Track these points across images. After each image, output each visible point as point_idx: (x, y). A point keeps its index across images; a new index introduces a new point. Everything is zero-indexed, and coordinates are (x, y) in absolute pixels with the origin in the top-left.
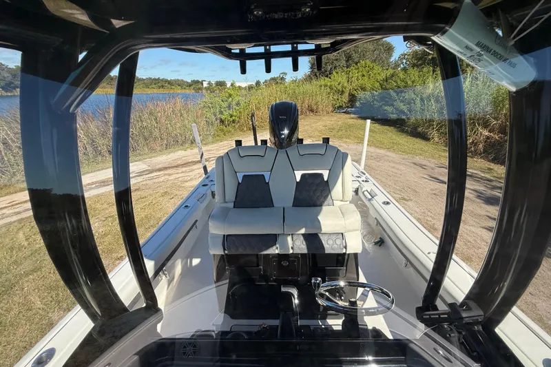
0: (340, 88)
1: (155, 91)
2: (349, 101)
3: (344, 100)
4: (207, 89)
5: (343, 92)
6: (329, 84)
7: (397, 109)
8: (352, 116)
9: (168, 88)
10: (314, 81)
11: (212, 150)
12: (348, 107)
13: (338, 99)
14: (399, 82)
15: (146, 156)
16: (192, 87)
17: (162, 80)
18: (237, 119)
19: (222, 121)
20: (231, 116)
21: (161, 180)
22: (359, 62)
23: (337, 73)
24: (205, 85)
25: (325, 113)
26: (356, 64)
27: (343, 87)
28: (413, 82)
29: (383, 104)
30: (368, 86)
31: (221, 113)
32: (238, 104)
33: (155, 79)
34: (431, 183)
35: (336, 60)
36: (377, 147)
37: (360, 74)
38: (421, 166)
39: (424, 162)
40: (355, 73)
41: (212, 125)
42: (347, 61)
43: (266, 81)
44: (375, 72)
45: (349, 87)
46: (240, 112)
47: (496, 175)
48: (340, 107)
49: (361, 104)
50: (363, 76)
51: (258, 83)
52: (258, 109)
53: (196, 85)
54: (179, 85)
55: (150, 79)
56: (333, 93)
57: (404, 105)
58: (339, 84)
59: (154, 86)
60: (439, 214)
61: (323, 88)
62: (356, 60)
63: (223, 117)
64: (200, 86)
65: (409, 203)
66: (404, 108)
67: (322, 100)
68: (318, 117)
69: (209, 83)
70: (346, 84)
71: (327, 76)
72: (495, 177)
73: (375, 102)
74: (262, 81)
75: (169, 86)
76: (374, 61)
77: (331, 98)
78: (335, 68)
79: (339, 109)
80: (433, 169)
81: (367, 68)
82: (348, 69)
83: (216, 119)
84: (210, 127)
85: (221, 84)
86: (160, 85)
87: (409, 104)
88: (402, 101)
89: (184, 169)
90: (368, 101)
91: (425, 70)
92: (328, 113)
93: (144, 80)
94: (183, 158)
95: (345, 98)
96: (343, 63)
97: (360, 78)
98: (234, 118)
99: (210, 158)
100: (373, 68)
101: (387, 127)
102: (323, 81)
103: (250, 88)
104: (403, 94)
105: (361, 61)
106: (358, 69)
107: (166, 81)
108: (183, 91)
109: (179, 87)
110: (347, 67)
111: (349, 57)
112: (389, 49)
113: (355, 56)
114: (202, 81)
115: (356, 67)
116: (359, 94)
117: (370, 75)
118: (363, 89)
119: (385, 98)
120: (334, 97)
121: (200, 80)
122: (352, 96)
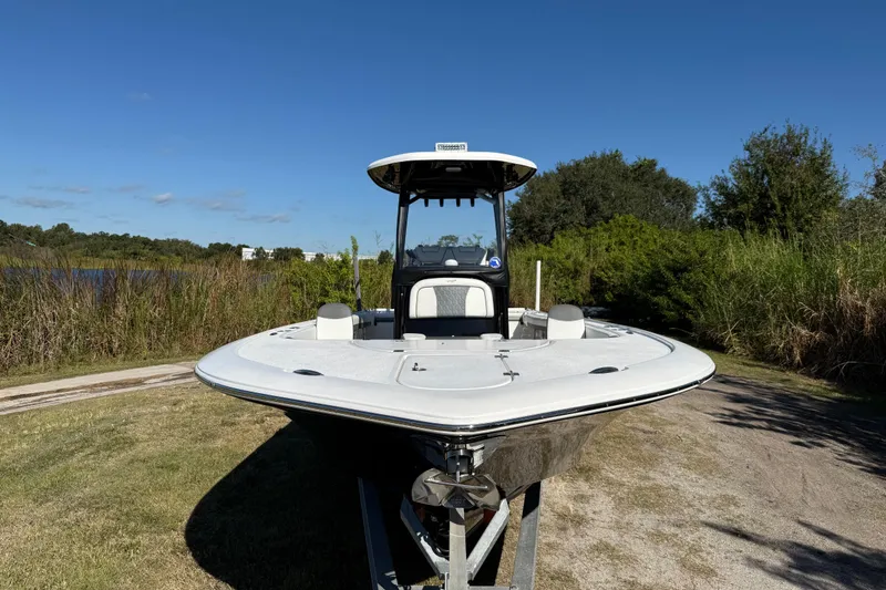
0: (569, 264)
2: (592, 292)
3: (582, 290)
4: (252, 264)
5: (576, 274)
6: (547, 257)
7: (677, 302)
13: (567, 287)
16: (212, 260)
17: (136, 239)
22: (612, 217)
23: (565, 236)
24: (248, 254)
26: (607, 222)
27: (577, 263)
30: (629, 262)
33: (115, 237)
35: (565, 212)
37: (614, 239)
40: (602, 238)
42: (589, 214)
44: (646, 236)
45: (589, 265)
48: (573, 303)
49: (615, 296)
50: (622, 243)
54: (178, 254)
55: (103, 235)
56: (557, 277)
57: (688, 294)
58: (568, 258)
59: (113, 253)
62: (607, 213)
66: (688, 298)
69: (259, 252)
70: (582, 258)
71: (545, 243)
73: (639, 292)
75: (151, 254)
76: (644, 217)
77: (552, 283)
78: (563, 227)
81: (629, 230)
82: (590, 230)
85: (285, 255)
86: (128, 250)
87: (696, 291)
88: (685, 288)
90: (628, 291)
93: (83, 237)
95: (584, 284)
96: (580, 217)
97: (613, 246)
100: (641, 231)
102: (534, 249)
104: (686, 275)
105: (617, 216)
107: (146, 242)
109: (178, 259)
110: (588, 227)
111: (592, 209)
112: (682, 194)
113: (604, 207)
114: (240, 247)
115: (606, 226)
116: (613, 278)
117: (635, 243)
118: (617, 267)
119: (656, 282)
120: (559, 282)
121: (234, 245)
122: (597, 282)
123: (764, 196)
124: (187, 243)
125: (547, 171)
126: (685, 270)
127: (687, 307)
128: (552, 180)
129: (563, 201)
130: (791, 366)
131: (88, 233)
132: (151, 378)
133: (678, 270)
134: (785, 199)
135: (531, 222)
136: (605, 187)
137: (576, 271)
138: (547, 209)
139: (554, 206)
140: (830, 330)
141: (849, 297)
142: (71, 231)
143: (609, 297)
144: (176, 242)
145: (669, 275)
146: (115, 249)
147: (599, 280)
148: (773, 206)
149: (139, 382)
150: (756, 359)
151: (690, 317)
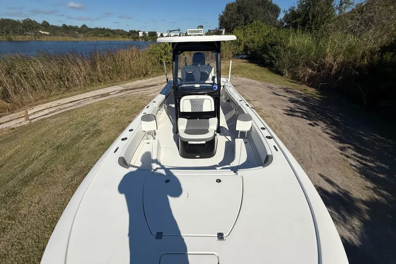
0: (238, 41)
1: (103, 39)
2: (244, 50)
3: (241, 50)
4: (142, 38)
5: (240, 44)
7: (270, 57)
8: (245, 61)
9: (112, 37)
12: (243, 55)
13: (236, 49)
14: (273, 38)
16: (131, 36)
17: (107, 29)
18: (171, 62)
22: (253, 21)
23: (237, 29)
24: (141, 34)
25: (227, 58)
26: (251, 23)
27: (240, 40)
28: (281, 39)
29: (263, 53)
30: (257, 40)
31: (161, 57)
33: (101, 29)
35: (238, 19)
37: (253, 30)
40: (249, 30)
42: (245, 21)
44: (263, 29)
45: (244, 41)
48: (238, 54)
49: (251, 52)
50: (255, 32)
53: (134, 34)
54: (121, 35)
55: (97, 29)
56: (234, 45)
57: (274, 54)
59: (101, 35)
62: (251, 20)
64: (137, 35)
66: (274, 56)
67: (226, 49)
69: (144, 33)
70: (242, 38)
75: (113, 35)
76: (263, 21)
77: (232, 48)
78: (237, 25)
79: (237, 56)
81: (258, 27)
82: (245, 27)
85: (153, 34)
86: (106, 34)
87: (277, 53)
88: (273, 51)
90: (255, 51)
92: (229, 58)
95: (242, 48)
96: (242, 21)
97: (252, 33)
100: (261, 27)
101: (264, 68)
104: (275, 47)
107: (110, 31)
108: (124, 39)
109: (121, 36)
110: (245, 25)
111: (246, 18)
112: (276, 10)
113: (250, 17)
114: (138, 31)
115: (251, 25)
116: (250, 45)
117: (259, 32)
118: (253, 42)
119: (264, 49)
121: (136, 31)
122: (246, 47)
123: (307, 15)
124: (122, 30)
125: (233, 2)
126: (274, 45)
127: (273, 59)
128: (234, 6)
129: (237, 15)
130: (303, 83)
131: (93, 28)
132: (112, 92)
133: (272, 45)
134: (314, 17)
135: (227, 23)
136: (252, 9)
138: (232, 18)
139: (234, 17)
140: (319, 71)
141: (329, 59)
142: (87, 27)
143: (249, 52)
144: (119, 30)
145: (269, 46)
146: (102, 33)
147: (247, 46)
148: (309, 20)
149: (108, 94)
150: (292, 79)
151: (273, 62)
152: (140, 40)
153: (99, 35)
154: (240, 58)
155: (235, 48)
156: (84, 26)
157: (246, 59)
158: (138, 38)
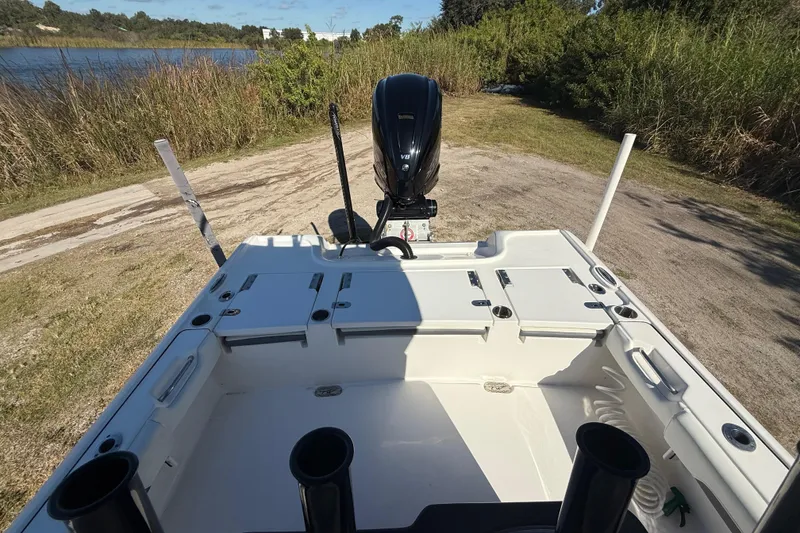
0: (493, 46)
2: (507, 72)
3: (499, 69)
4: (270, 42)
5: (497, 55)
6: (475, 39)
8: (512, 99)
9: (203, 40)
10: (451, 34)
11: (275, 162)
12: (505, 83)
13: (489, 68)
14: (600, 37)
15: (154, 173)
16: (244, 40)
17: (192, 24)
18: (318, 103)
19: (291, 106)
20: (307, 97)
21: (174, 224)
23: (490, 18)
24: (267, 35)
25: (467, 92)
27: (499, 44)
28: (625, 38)
29: (566, 80)
30: (542, 45)
31: (288, 90)
32: (318, 73)
33: (179, 23)
34: (662, 236)
36: (560, 160)
37: (528, 21)
38: (641, 200)
39: (645, 193)
40: (520, 19)
41: (275, 113)
43: (367, 31)
44: (552, 17)
45: (509, 46)
46: (322, 89)
47: (764, 219)
48: (492, 82)
49: (527, 76)
50: (533, 24)
51: (355, 34)
52: (354, 83)
53: (251, 34)
54: (222, 36)
55: (171, 21)
56: (483, 57)
57: (604, 82)
58: (492, 40)
59: (178, 35)
60: (690, 309)
61: (465, 45)
63: (292, 99)
64: (258, 36)
65: (633, 282)
66: (603, 86)
67: (463, 68)
68: (455, 101)
69: (273, 32)
70: (503, 40)
71: (472, 24)
72: (762, 222)
73: (554, 76)
74: (362, 31)
75: (204, 35)
77: (477, 64)
78: (486, 8)
79: (489, 86)
80: (660, 206)
81: (540, 11)
82: (508, 12)
83: (280, 102)
84: (271, 116)
85: (293, 35)
87: (613, 79)
88: (601, 75)
89: (220, 202)
90: (539, 73)
91: (647, 15)
92: (471, 92)
93: (159, 22)
94: (221, 179)
95: (501, 65)
98: (311, 99)
99: (269, 178)
100: (549, 12)
101: (571, 121)
102: (466, 33)
103: (341, 43)
104: (604, 62)
106: (525, 11)
107: (200, 26)
108: (229, 46)
109: (222, 39)
110: (507, 8)
114: (262, 28)
115: (522, 7)
116: (525, 59)
117: (544, 23)
118: (533, 49)
119: (572, 65)
120: (483, 64)
121: (258, 27)
122: (513, 62)
124: (227, 26)
126: (602, 56)
127: (599, 95)
131: (161, 19)
133: (597, 57)
137: (498, 53)
142: (148, 18)
143: (522, 77)
144: (220, 25)
145: (587, 60)
146: (180, 32)
147: (515, 61)
151: (601, 104)
152: (266, 47)
153: (173, 36)
154: (498, 92)
155: (485, 64)
156: (141, 15)
157: (512, 93)
158: (260, 43)
